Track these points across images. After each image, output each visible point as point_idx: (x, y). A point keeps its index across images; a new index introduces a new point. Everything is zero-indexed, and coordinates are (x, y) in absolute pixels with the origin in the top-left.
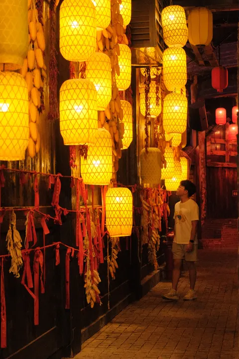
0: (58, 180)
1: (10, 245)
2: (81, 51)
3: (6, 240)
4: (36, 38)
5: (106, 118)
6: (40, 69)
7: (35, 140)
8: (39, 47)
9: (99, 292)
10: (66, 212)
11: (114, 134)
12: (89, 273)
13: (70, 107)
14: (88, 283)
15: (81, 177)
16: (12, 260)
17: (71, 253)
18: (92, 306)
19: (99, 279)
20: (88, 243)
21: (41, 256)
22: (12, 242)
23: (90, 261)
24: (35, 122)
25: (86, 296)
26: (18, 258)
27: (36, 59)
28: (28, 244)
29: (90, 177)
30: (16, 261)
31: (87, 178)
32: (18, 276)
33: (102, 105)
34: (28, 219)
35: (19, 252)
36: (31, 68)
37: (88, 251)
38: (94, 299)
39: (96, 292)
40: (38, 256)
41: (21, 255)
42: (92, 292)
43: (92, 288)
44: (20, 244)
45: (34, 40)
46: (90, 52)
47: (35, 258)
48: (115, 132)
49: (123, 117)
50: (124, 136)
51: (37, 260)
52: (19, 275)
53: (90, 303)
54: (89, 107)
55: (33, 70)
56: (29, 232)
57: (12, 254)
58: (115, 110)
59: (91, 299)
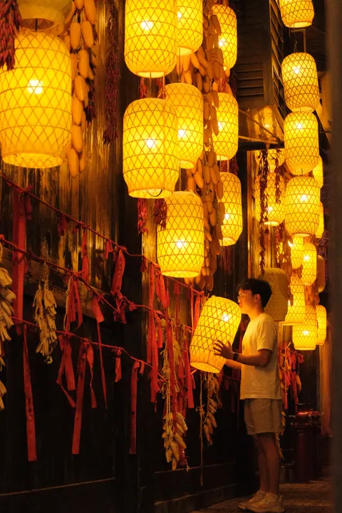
0: (121, 254)
1: (38, 312)
2: (155, 58)
3: (34, 305)
4: (84, 7)
5: (197, 187)
6: (89, 50)
7: (79, 151)
8: (87, 19)
9: (185, 447)
10: (133, 306)
11: (209, 214)
12: (169, 416)
13: (137, 137)
14: (168, 429)
15: (157, 262)
16: (42, 334)
17: (139, 368)
18: (174, 468)
19: (185, 426)
20: (168, 371)
21: (91, 352)
22: (42, 307)
23: (171, 397)
24: (80, 125)
25: (164, 451)
26: (50, 331)
27: (82, 37)
28: (68, 324)
29: (171, 262)
30: (47, 335)
31: (166, 263)
32: (49, 360)
33: (189, 158)
34: (69, 287)
35: (52, 323)
36: (75, 48)
37: (169, 382)
38: (177, 456)
39: (180, 447)
40: (85, 351)
41: (54, 327)
42: (174, 445)
43: (174, 439)
44: (53, 310)
45: (80, 8)
46: (168, 60)
47: (81, 352)
48: (210, 211)
49: (223, 195)
50: (225, 222)
51: (84, 357)
52: (51, 359)
53: (171, 462)
54: (165, 137)
55: (77, 51)
56: (71, 307)
57: (42, 324)
58: (211, 180)
59: (173, 456)
